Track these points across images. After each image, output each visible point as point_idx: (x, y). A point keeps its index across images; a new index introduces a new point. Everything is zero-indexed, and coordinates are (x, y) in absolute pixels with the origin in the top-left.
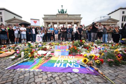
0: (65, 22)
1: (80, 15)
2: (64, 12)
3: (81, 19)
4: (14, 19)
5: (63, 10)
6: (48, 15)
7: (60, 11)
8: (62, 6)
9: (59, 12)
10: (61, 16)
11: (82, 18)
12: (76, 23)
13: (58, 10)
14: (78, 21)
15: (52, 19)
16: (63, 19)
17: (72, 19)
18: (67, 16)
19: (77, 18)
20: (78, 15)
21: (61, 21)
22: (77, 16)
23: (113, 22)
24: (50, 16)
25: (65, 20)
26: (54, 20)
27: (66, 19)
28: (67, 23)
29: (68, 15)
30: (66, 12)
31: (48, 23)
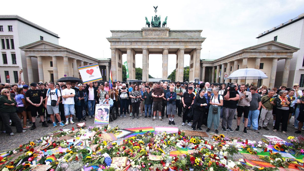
0: (163, 50)
1: (200, 31)
2: (160, 23)
3: (202, 42)
4: (42, 42)
5: (157, 18)
6: (122, 31)
7: (150, 21)
8: (156, 8)
9: (148, 24)
10: (154, 33)
11: (204, 39)
12: (190, 52)
13: (146, 19)
14: (194, 47)
15: (130, 42)
16: (157, 42)
17: (179, 42)
18: (168, 34)
19: (193, 39)
20: (195, 31)
21: (152, 46)
22: (192, 34)
23: (282, 52)
24: (127, 34)
25: (162, 44)
26: (135, 44)
27: (164, 42)
28: (166, 51)
29: (170, 31)
30: (165, 24)
31: (122, 52)
